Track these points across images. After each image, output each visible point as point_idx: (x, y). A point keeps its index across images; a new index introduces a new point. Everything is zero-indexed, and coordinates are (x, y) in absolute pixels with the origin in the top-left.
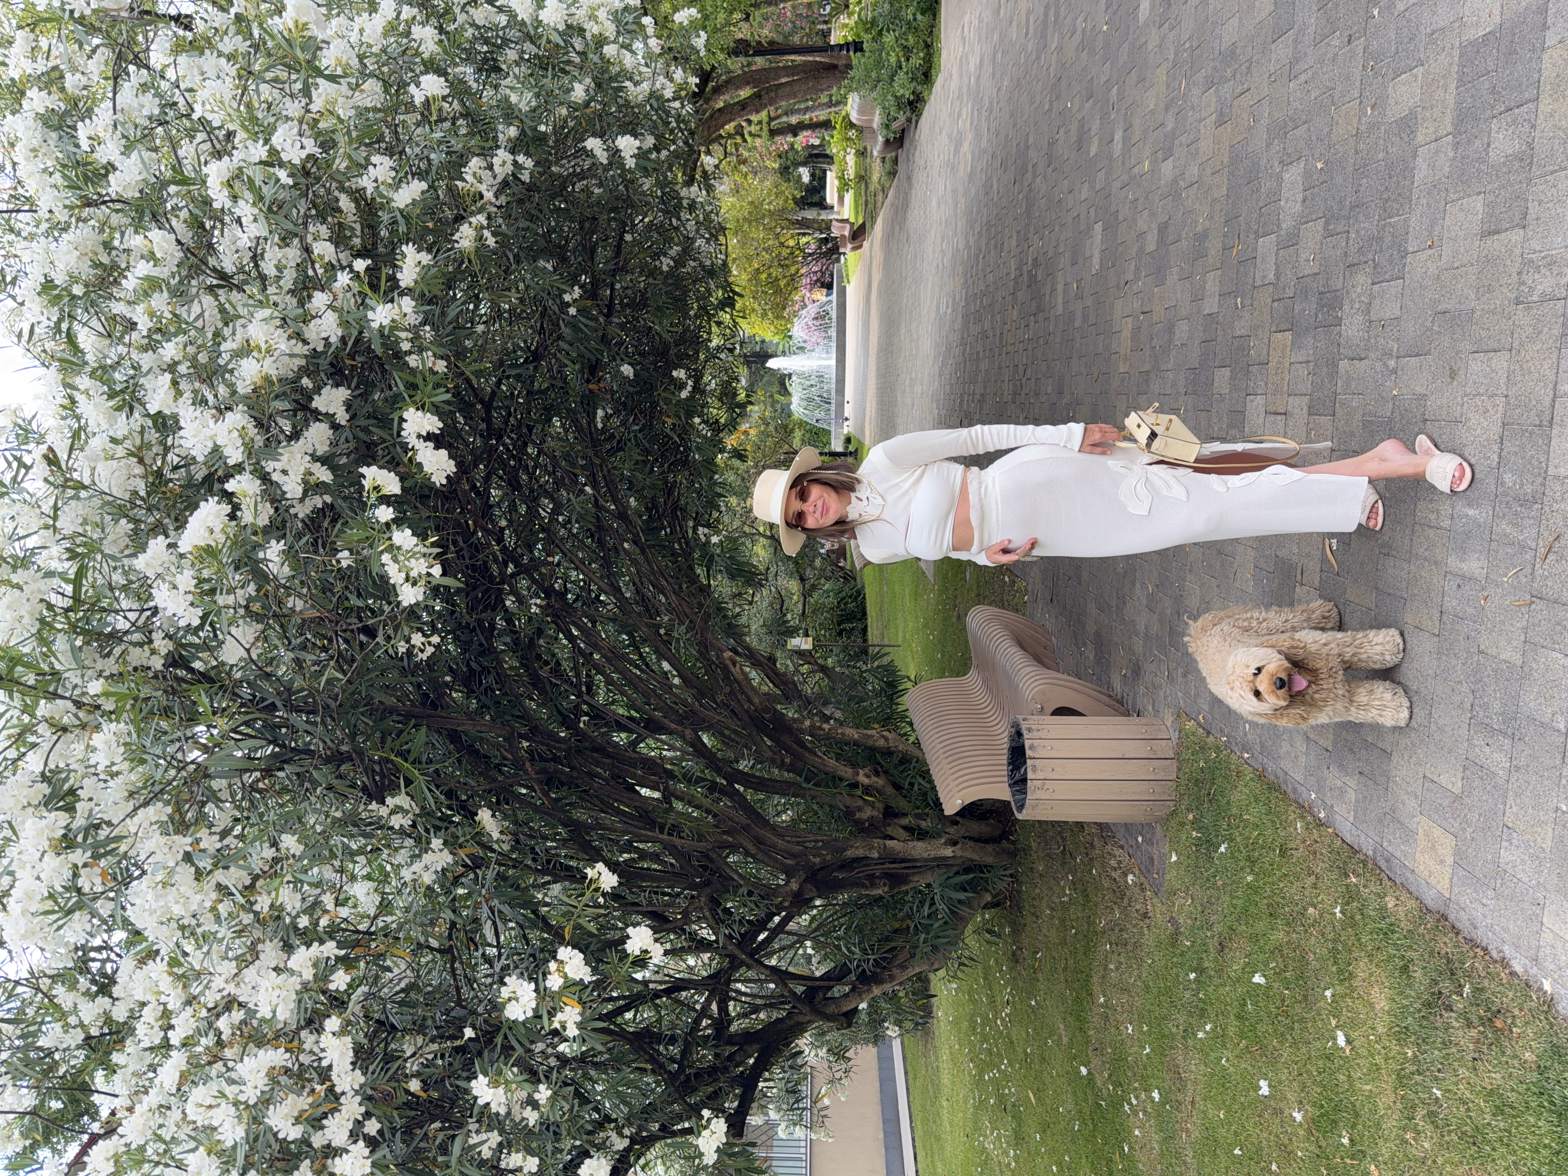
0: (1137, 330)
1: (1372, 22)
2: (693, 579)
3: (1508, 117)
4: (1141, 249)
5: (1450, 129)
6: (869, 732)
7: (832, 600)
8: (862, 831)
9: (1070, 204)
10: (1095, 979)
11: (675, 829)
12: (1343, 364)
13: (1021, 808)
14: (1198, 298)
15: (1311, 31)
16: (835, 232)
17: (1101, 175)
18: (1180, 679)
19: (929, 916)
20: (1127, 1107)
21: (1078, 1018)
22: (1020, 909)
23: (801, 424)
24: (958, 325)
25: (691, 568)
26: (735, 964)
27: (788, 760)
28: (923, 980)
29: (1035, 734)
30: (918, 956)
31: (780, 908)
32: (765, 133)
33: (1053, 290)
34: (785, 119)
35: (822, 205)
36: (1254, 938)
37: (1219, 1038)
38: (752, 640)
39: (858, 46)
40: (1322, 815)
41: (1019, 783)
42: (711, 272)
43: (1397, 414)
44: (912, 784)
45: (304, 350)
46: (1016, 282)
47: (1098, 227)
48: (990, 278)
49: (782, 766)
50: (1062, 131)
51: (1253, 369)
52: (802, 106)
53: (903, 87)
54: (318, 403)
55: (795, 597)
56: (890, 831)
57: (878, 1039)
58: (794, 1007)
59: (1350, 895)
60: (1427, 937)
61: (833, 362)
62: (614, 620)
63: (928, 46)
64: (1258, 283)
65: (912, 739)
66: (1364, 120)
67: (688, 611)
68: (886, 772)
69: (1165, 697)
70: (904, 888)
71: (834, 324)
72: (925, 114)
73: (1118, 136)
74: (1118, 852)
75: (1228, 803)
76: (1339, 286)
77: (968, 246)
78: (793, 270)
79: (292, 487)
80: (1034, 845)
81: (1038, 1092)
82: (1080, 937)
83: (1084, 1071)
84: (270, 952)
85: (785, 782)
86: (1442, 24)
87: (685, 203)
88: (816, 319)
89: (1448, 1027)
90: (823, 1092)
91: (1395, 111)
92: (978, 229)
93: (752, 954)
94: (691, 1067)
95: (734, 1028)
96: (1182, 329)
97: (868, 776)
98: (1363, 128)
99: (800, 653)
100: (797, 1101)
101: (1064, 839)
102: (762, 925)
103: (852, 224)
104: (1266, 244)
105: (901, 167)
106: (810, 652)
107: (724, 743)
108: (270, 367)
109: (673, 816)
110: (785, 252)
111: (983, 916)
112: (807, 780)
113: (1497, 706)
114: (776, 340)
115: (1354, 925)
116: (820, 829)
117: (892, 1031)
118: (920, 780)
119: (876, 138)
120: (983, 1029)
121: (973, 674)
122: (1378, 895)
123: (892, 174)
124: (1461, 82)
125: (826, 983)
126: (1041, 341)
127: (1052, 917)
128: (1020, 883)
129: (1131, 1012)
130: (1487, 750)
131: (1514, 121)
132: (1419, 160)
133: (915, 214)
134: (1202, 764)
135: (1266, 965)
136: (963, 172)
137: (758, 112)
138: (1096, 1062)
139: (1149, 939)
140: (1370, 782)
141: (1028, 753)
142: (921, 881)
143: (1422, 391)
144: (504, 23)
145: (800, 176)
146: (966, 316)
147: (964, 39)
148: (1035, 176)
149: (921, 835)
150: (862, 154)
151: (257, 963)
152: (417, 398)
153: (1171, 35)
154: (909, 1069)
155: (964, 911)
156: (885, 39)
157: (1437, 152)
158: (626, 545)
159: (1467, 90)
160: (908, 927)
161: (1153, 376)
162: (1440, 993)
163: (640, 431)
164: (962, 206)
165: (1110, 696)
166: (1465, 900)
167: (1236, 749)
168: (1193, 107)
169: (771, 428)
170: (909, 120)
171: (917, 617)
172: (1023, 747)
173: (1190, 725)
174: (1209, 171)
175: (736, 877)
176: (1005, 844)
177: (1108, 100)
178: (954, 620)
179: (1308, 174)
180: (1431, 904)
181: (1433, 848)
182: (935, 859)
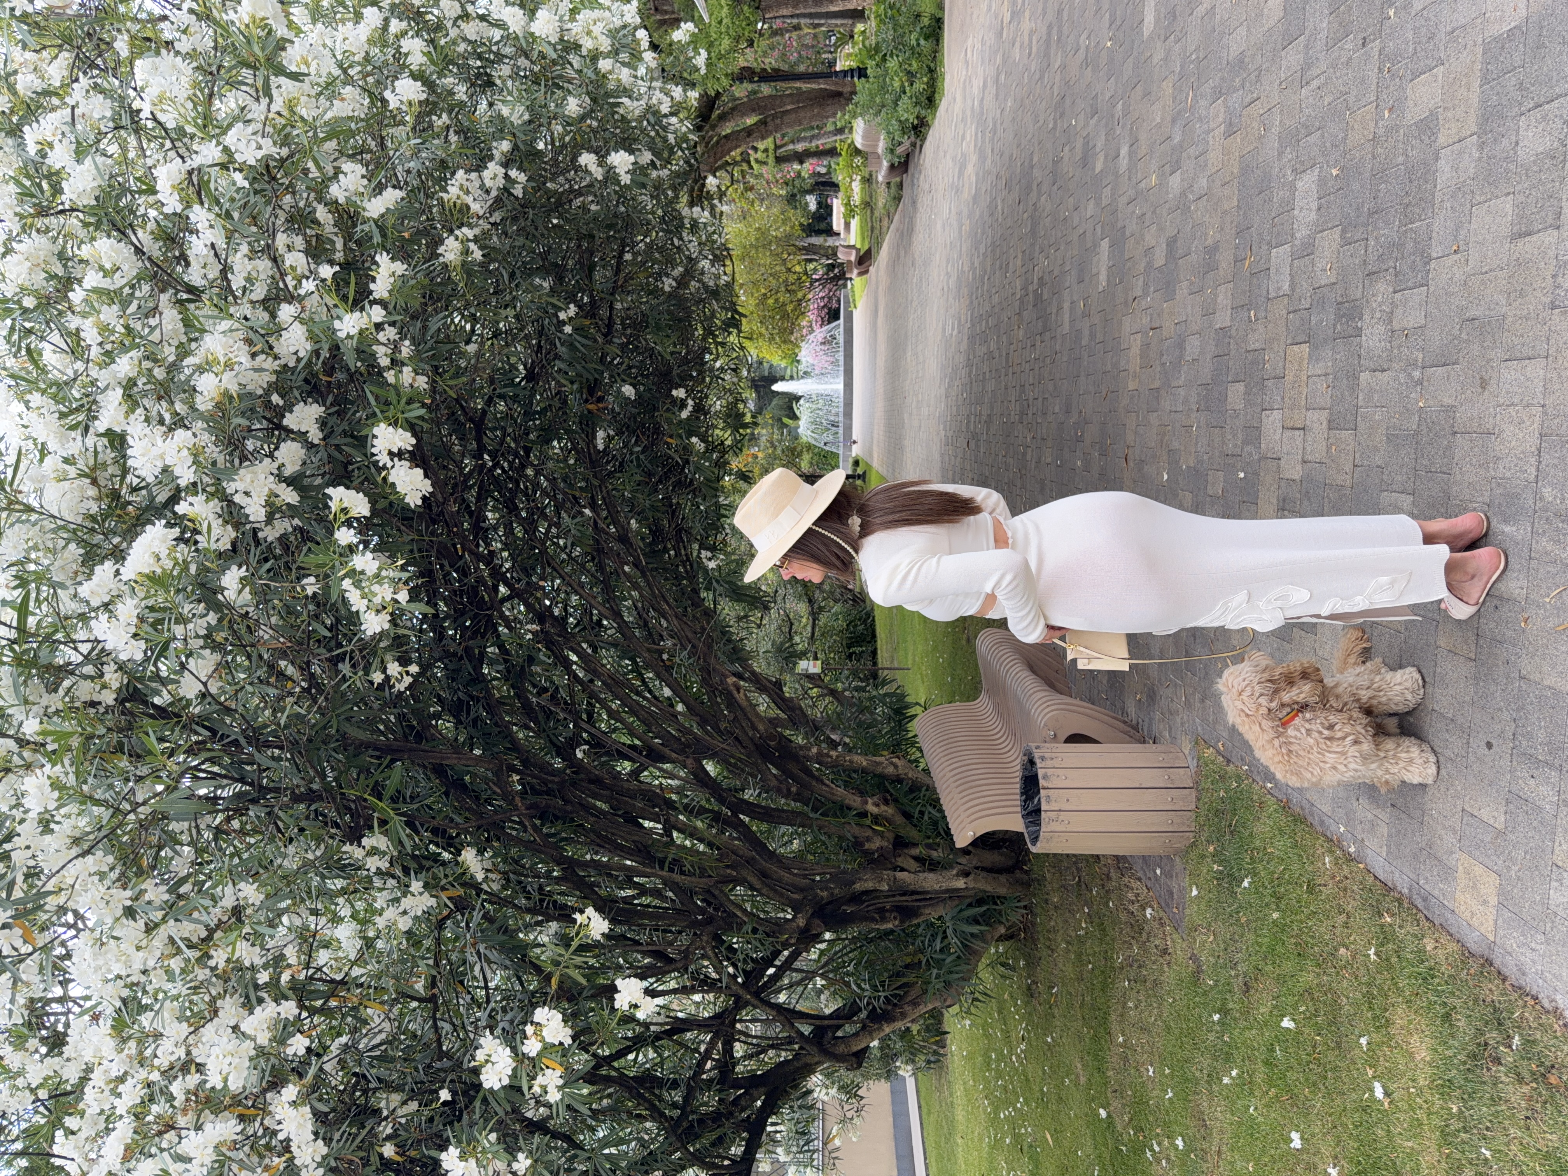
0: (1146, 346)
1: (1387, 23)
2: (698, 603)
3: (1537, 114)
4: (1149, 265)
5: (1474, 129)
6: (878, 759)
7: (841, 623)
8: (872, 861)
9: (1076, 221)
10: (1113, 1017)
11: (676, 865)
12: (1365, 377)
13: (1035, 840)
14: (1209, 312)
15: (1323, 35)
16: (842, 257)
17: (1107, 191)
18: (1197, 705)
19: (942, 950)
20: (1149, 1154)
21: (1096, 1057)
22: (1034, 941)
23: (809, 447)
24: (964, 346)
25: (696, 591)
26: (740, 1004)
27: (794, 789)
28: (936, 1016)
29: (1049, 763)
30: (931, 991)
31: (786, 946)
32: (771, 160)
33: (1060, 308)
34: (791, 147)
35: (829, 232)
36: (1281, 980)
37: (1246, 1084)
38: (759, 666)
39: (862, 72)
40: (1352, 850)
41: (1033, 814)
42: (715, 293)
43: (1424, 427)
44: (922, 813)
45: (276, 365)
46: (1022, 303)
47: (1105, 244)
48: (996, 299)
49: (788, 795)
50: (1066, 149)
51: (1268, 383)
52: (808, 134)
53: (907, 112)
54: (289, 421)
55: (804, 620)
56: (900, 862)
57: (890, 1074)
58: (801, 1048)
59: (1385, 936)
60: (1471, 984)
61: (841, 387)
62: (615, 645)
63: (931, 71)
64: (1272, 294)
65: (922, 766)
66: (1381, 123)
67: (690, 635)
68: (896, 800)
69: (1182, 724)
70: (915, 922)
71: (842, 349)
72: (930, 138)
73: (1124, 151)
74: (1135, 884)
75: (1251, 835)
76: (1359, 295)
77: (973, 268)
78: (800, 295)
79: (256, 511)
80: (1048, 876)
81: (1055, 1133)
82: (1097, 972)
83: (1103, 1113)
84: (230, 1008)
85: (793, 812)
86: (1463, 21)
87: (686, 221)
88: (823, 343)
89: (1496, 1082)
90: (834, 1132)
91: (1414, 113)
92: (982, 250)
93: (757, 994)
94: (693, 1112)
95: (739, 1068)
96: (1193, 347)
97: (877, 805)
98: (1381, 132)
99: (810, 677)
100: (807, 1143)
101: (1079, 870)
102: (768, 962)
103: (858, 250)
104: (1280, 255)
105: (906, 192)
106: (819, 675)
107: (730, 771)
108: (230, 382)
109: (673, 850)
110: (792, 278)
111: (997, 948)
112: (815, 810)
113: (1541, 735)
114: (783, 364)
115: (1390, 968)
116: (828, 859)
117: (905, 1071)
118: (931, 809)
119: (881, 163)
120: (999, 1065)
121: (983, 698)
122: (1416, 936)
123: (898, 199)
124: (1485, 80)
125: (835, 1022)
126: (1048, 361)
127: (1068, 951)
128: (1034, 915)
129: (1152, 1053)
130: (1532, 782)
131: (1544, 118)
132: (1442, 162)
133: (920, 239)
134: (1222, 794)
135: (1295, 1007)
136: (967, 194)
137: (763, 138)
138: (1115, 1104)
139: (1169, 977)
140: (1403, 816)
141: (1042, 783)
142: (932, 914)
143: (1451, 402)
144: (497, 38)
145: (807, 204)
146: (972, 338)
147: (967, 62)
148: (1040, 195)
149: (933, 866)
150: (868, 181)
151: (216, 1020)
152: (390, 414)
153: (1177, 48)
154: (923, 1103)
155: (977, 945)
156: (888, 65)
157: (1460, 153)
158: (626, 568)
159: (1492, 88)
160: (920, 962)
161: (1163, 393)
162: (1486, 1044)
163: (643, 452)
164: (966, 228)
165: (1125, 722)
166: (1512, 944)
167: (1258, 778)
168: (1200, 119)
169: (779, 451)
170: (914, 145)
171: (926, 640)
172: (1036, 776)
173: (1209, 752)
174: (1218, 183)
175: (739, 914)
176: (1018, 874)
177: (1113, 116)
178: (964, 642)
179: (1322, 181)
180: (1474, 948)
181: (1474, 887)
182: (947, 891)
